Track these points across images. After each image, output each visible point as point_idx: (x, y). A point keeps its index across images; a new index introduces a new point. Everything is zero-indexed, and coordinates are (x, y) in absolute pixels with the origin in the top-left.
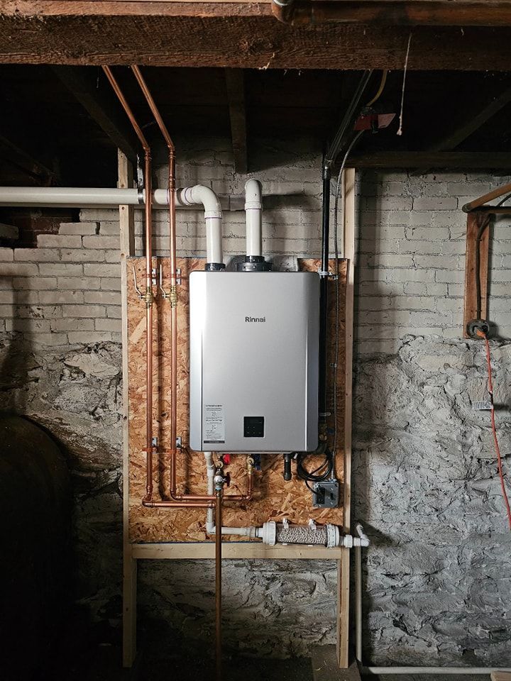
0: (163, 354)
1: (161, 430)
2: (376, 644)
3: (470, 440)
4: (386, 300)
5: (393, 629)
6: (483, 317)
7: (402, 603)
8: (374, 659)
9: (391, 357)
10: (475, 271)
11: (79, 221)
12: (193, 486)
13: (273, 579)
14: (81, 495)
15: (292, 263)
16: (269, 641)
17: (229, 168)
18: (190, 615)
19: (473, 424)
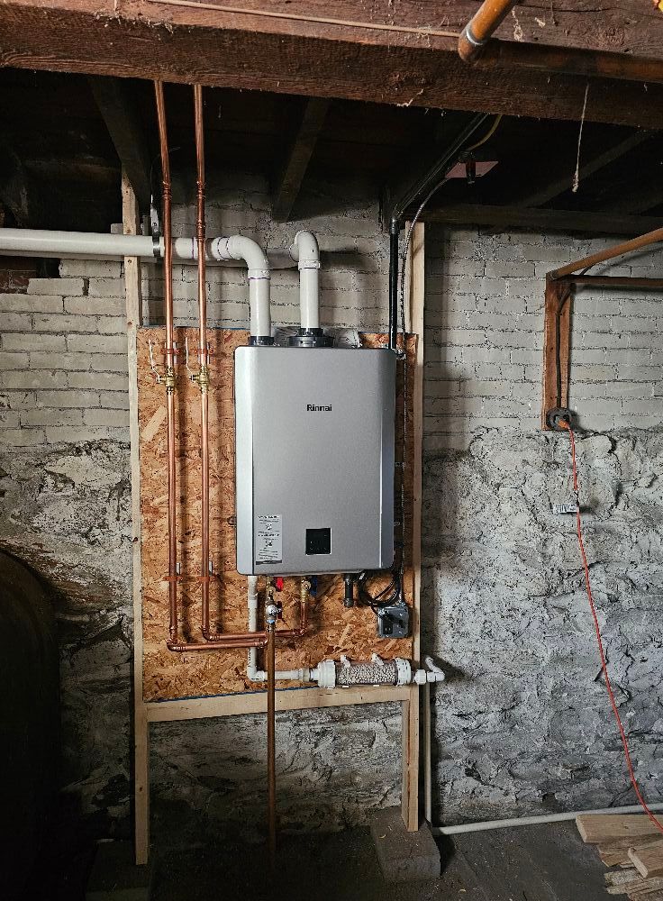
0: (186, 453)
1: (185, 553)
2: (446, 799)
3: (550, 549)
4: (455, 384)
5: (465, 780)
6: (564, 404)
7: (475, 748)
8: (444, 818)
9: (460, 454)
10: (554, 351)
11: (59, 277)
12: (228, 623)
13: (324, 733)
14: (69, 646)
15: (353, 338)
16: (317, 811)
17: (262, 214)
18: (217, 790)
19: (554, 530)
